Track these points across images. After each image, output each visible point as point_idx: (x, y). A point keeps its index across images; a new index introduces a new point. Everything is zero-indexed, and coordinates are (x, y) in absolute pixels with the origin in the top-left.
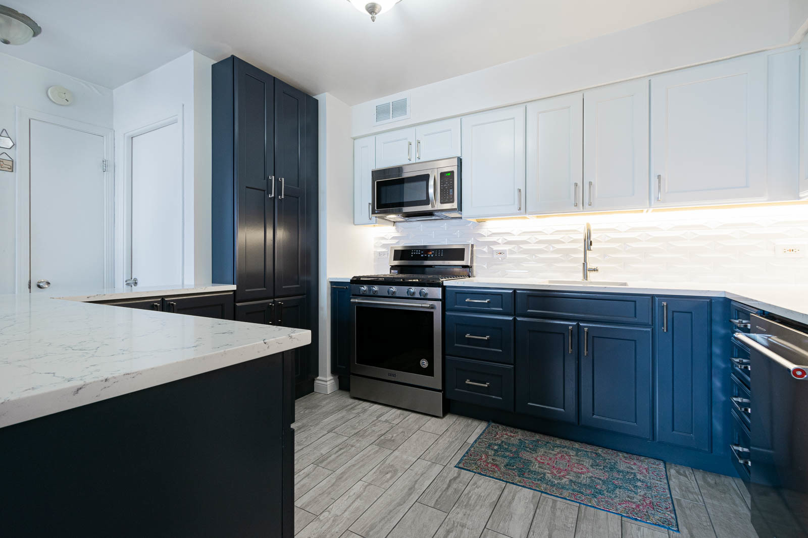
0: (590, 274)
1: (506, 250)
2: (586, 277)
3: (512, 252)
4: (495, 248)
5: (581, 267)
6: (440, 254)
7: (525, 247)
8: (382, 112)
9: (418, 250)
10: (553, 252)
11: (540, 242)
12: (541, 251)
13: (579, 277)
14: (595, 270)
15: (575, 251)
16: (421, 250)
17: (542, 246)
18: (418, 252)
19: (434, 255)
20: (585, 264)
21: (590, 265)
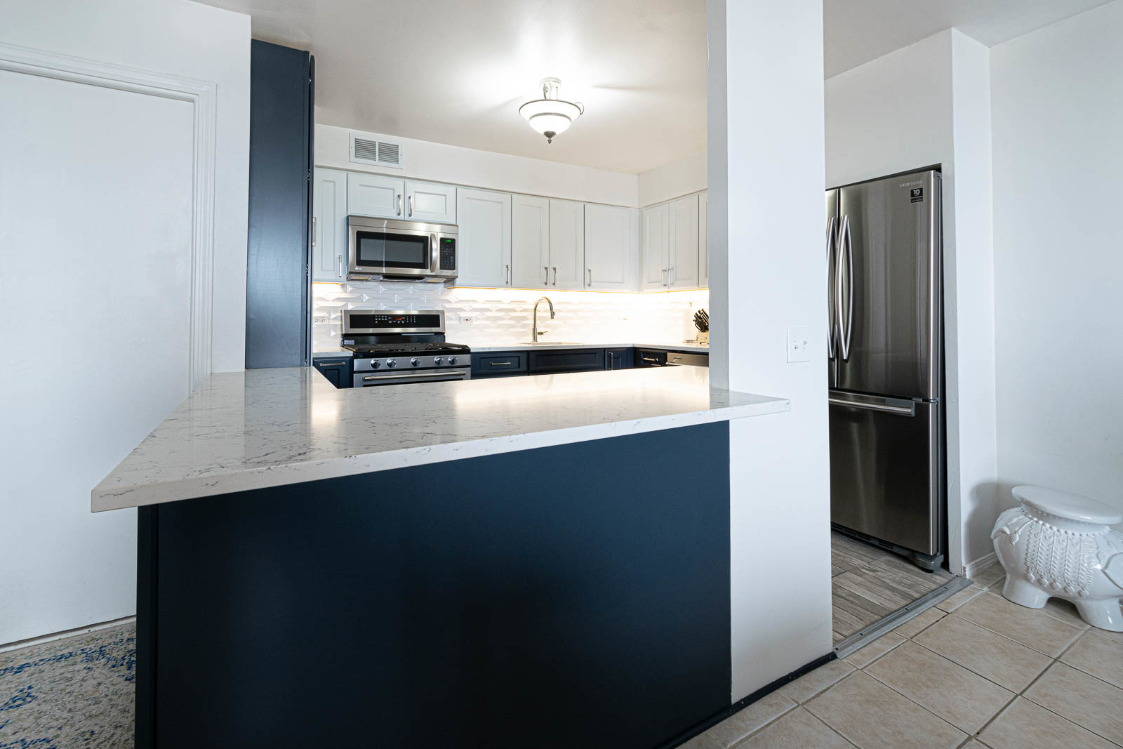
0: (539, 337)
1: (472, 317)
2: (535, 339)
3: (477, 319)
4: (463, 315)
5: (532, 331)
6: (413, 321)
7: (488, 314)
8: (364, 149)
9: (384, 315)
10: (509, 319)
11: (500, 310)
12: (502, 318)
13: (530, 339)
14: (542, 333)
15: (525, 318)
16: (388, 316)
17: (501, 314)
18: (384, 318)
19: (405, 322)
20: (534, 329)
21: (539, 330)
